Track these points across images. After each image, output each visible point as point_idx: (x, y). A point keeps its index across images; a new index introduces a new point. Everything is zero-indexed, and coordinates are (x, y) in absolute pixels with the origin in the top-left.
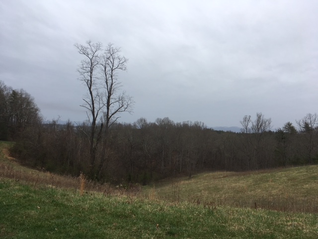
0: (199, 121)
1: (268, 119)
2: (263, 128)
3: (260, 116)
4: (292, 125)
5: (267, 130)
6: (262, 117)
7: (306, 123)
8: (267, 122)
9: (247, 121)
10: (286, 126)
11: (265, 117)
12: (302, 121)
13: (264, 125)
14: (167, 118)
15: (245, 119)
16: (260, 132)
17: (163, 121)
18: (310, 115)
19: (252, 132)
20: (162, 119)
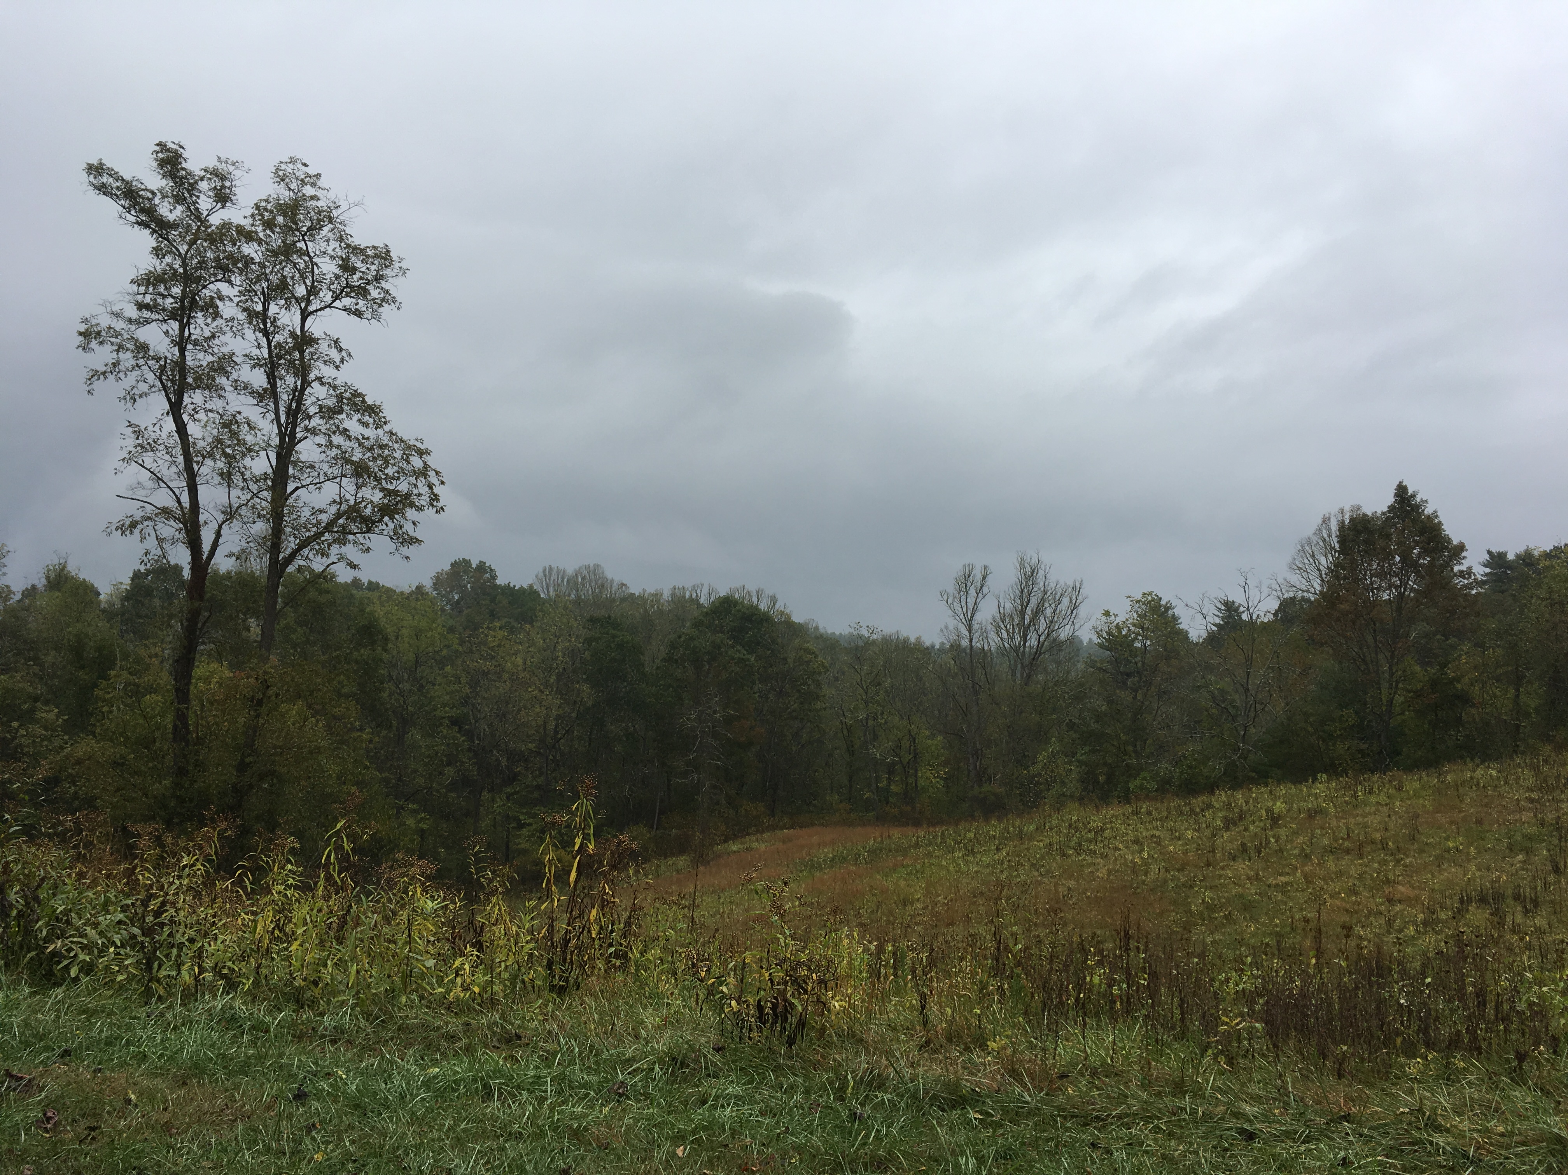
0: (752, 587)
1: (1068, 583)
2: (1043, 625)
5: (1064, 634)
6: (1041, 573)
7: (1227, 606)
8: (1066, 601)
9: (972, 592)
13: (1049, 612)
15: (965, 581)
16: (1032, 641)
17: (573, 582)
19: (994, 642)
20: (570, 571)
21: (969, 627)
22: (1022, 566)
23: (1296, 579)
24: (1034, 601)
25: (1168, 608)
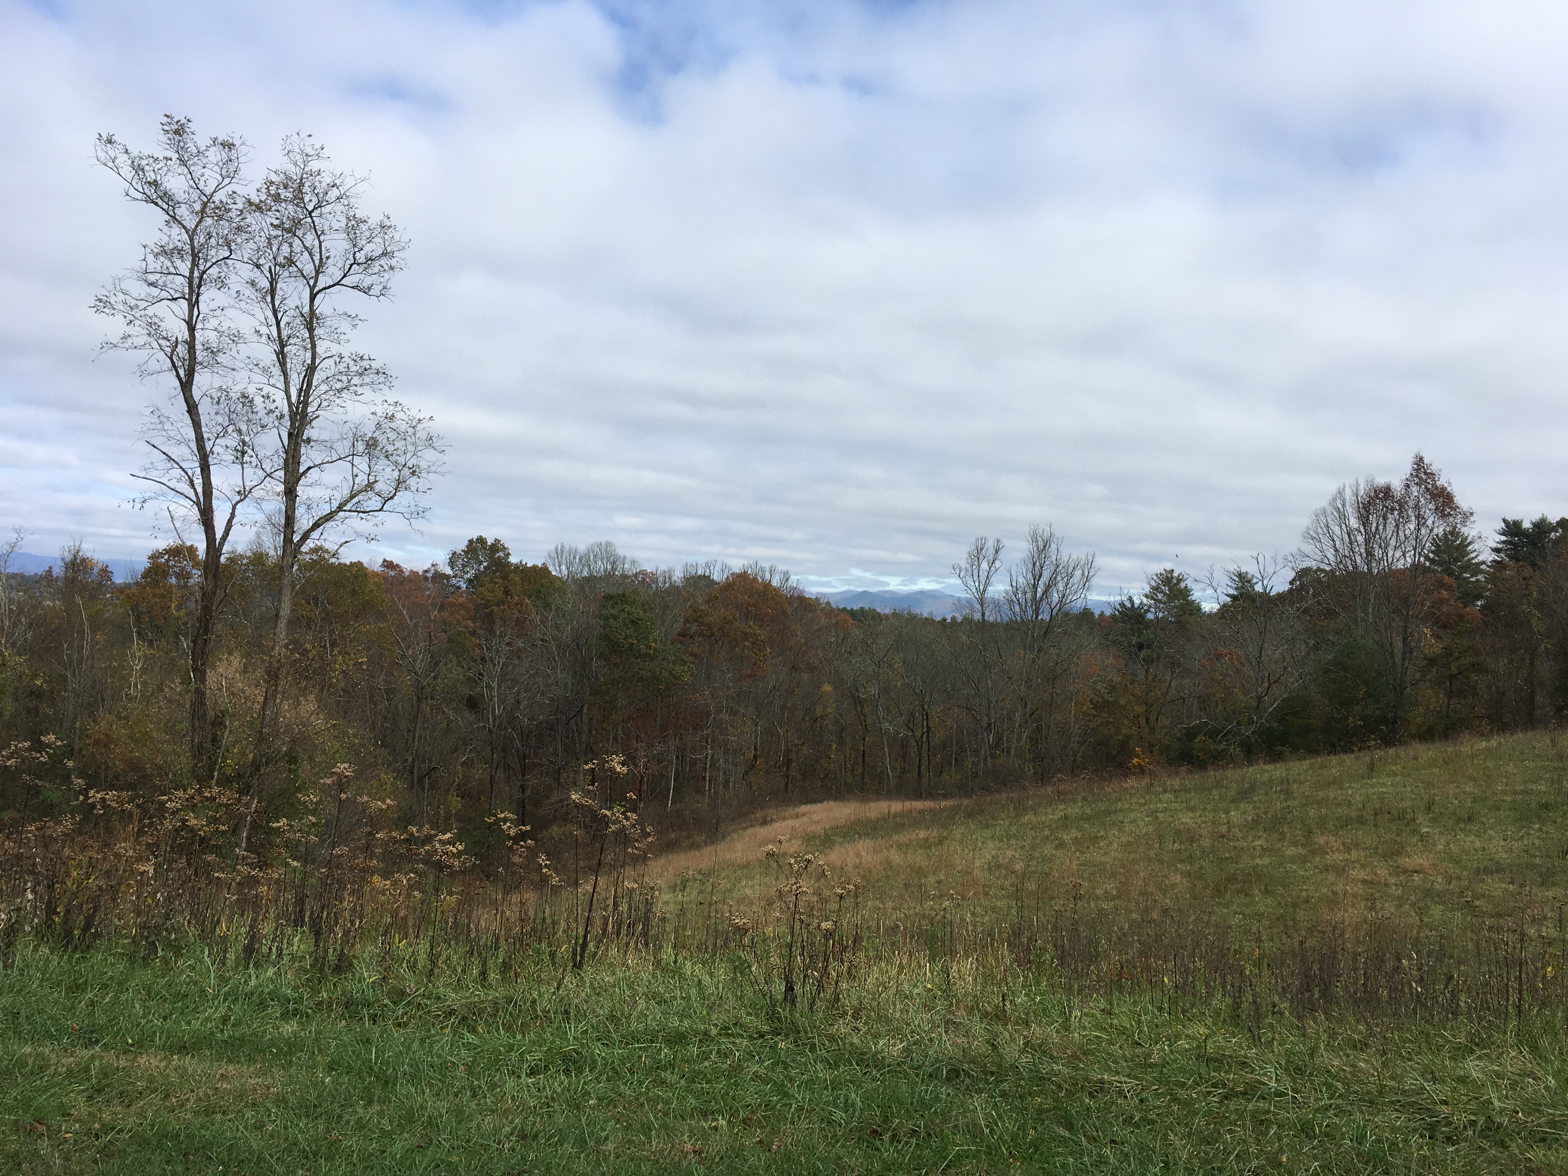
1: (1081, 558)
3: (1046, 544)
4: (1182, 585)
5: (1077, 605)
8: (1078, 573)
9: (985, 566)
10: (1156, 589)
13: (1061, 585)
14: (608, 544)
15: (977, 555)
17: (585, 560)
19: (1006, 615)
20: (582, 548)
21: (982, 601)
22: (1034, 538)
23: (1309, 549)
24: (1046, 575)
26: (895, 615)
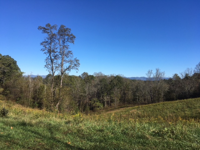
1: (163, 72)
3: (158, 70)
4: (178, 75)
7: (186, 74)
8: (162, 74)
10: (174, 76)
11: (161, 71)
12: (183, 72)
13: (160, 76)
14: (101, 72)
15: (149, 72)
16: (158, 80)
17: (98, 74)
18: (188, 69)
19: (153, 80)
21: (150, 78)
22: (156, 70)
23: (196, 70)
24: (158, 74)
25: (177, 75)
26: (138, 80)
